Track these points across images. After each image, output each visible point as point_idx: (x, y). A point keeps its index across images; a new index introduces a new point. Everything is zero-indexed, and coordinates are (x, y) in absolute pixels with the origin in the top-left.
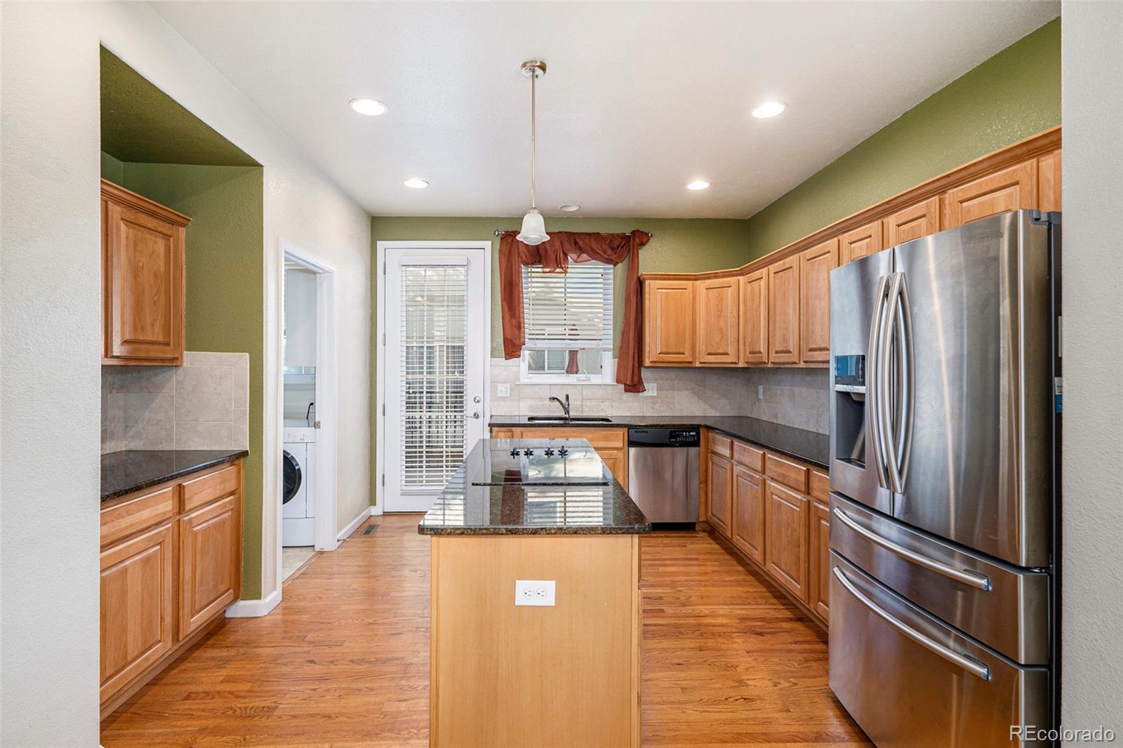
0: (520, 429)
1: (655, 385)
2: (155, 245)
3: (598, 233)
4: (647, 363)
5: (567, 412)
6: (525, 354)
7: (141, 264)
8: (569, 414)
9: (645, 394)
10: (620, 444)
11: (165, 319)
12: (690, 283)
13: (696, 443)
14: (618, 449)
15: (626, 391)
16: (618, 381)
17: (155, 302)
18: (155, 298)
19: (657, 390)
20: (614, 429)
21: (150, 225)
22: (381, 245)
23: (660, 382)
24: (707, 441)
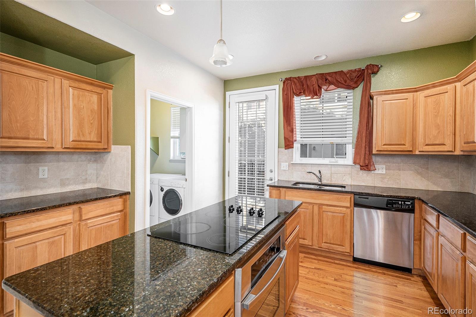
0: (284, 189)
1: (384, 166)
2: (91, 98)
3: (342, 71)
4: (374, 152)
5: (320, 180)
6: (297, 146)
7: (82, 106)
8: (321, 182)
9: (376, 172)
10: (348, 205)
11: (98, 131)
12: (411, 94)
13: (411, 210)
14: (347, 207)
15: (361, 169)
16: (355, 163)
17: (91, 123)
18: (92, 122)
19: (386, 169)
20: (345, 194)
21: (87, 89)
22: (228, 93)
23: (389, 164)
24: (421, 210)
